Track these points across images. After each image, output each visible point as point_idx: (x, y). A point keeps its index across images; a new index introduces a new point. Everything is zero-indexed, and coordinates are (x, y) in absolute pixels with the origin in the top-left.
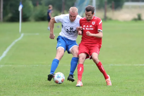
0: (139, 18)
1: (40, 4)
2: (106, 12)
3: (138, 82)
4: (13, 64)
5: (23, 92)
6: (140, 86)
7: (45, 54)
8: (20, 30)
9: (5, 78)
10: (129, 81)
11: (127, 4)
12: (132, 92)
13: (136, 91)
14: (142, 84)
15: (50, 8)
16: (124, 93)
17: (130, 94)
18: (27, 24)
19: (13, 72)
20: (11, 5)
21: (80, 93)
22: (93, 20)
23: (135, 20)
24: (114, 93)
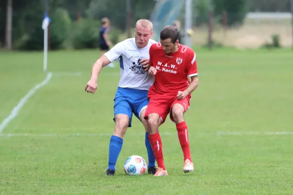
0: (276, 44)
1: (85, 16)
2: (210, 31)
3: (273, 167)
4: (31, 132)
5: (50, 185)
6: (277, 173)
7: (94, 112)
8: (45, 67)
9: (15, 159)
10: (256, 165)
11: (251, 16)
12: (261, 185)
13: (270, 183)
14: (281, 170)
15: (104, 23)
16: (245, 187)
17: (258, 189)
18: (58, 55)
19: (31, 146)
20: (28, 18)
21: (160, 187)
22: (178, 54)
23: (267, 46)
24: (226, 187)
